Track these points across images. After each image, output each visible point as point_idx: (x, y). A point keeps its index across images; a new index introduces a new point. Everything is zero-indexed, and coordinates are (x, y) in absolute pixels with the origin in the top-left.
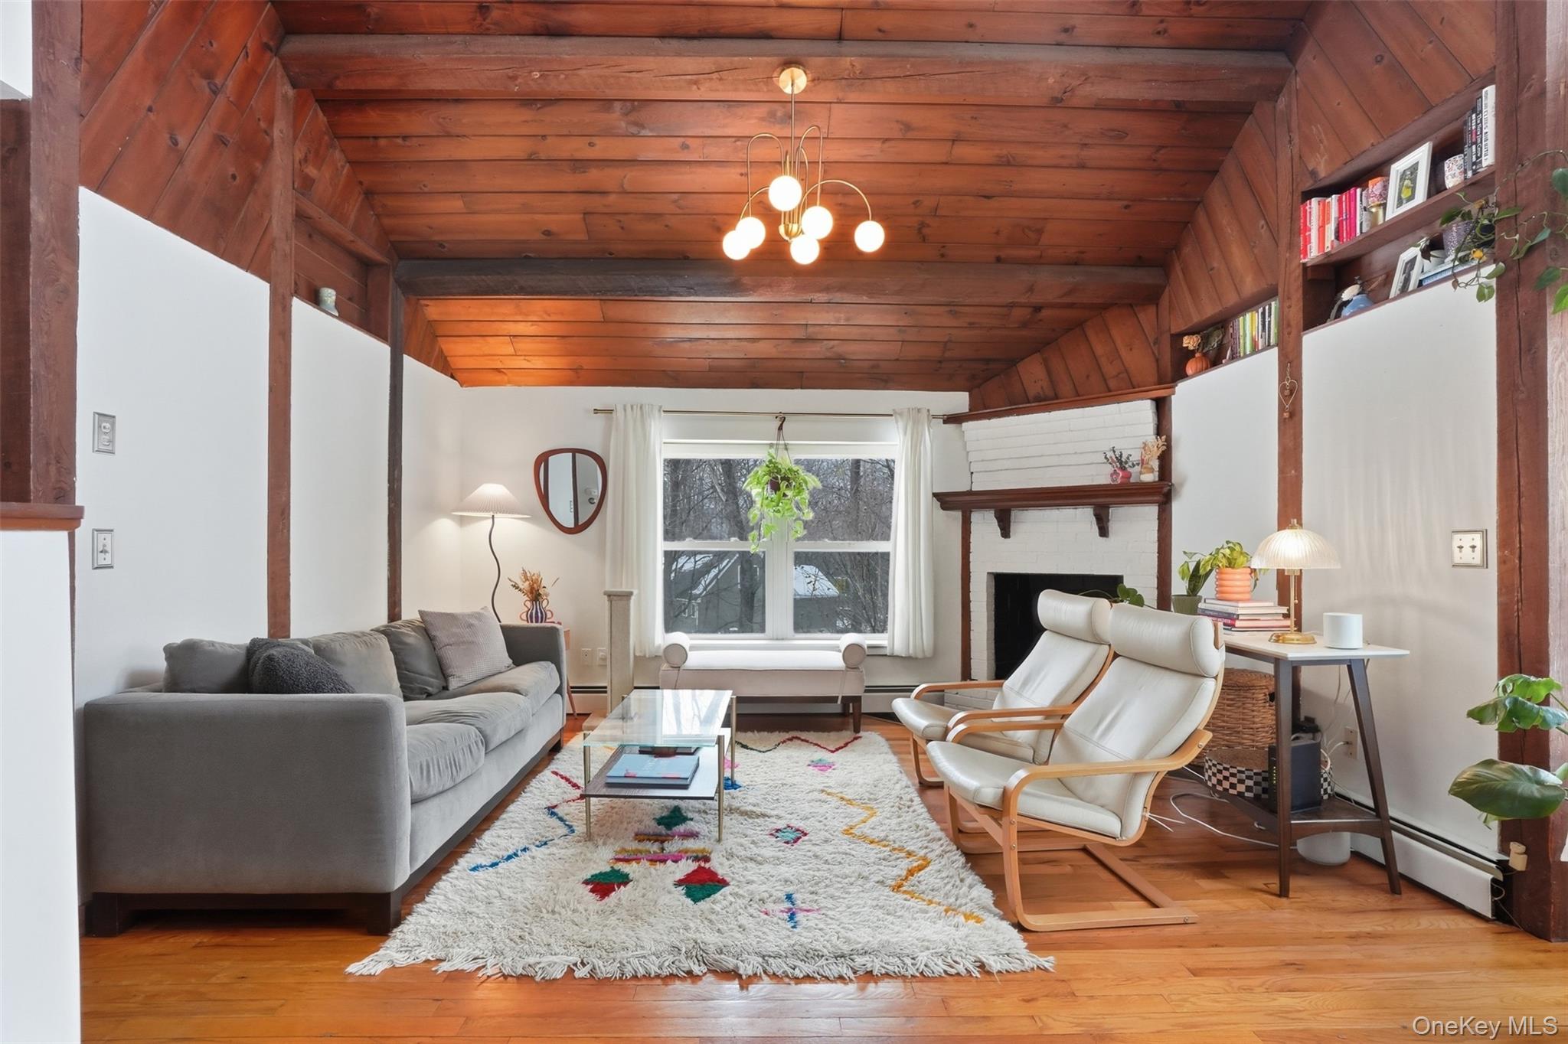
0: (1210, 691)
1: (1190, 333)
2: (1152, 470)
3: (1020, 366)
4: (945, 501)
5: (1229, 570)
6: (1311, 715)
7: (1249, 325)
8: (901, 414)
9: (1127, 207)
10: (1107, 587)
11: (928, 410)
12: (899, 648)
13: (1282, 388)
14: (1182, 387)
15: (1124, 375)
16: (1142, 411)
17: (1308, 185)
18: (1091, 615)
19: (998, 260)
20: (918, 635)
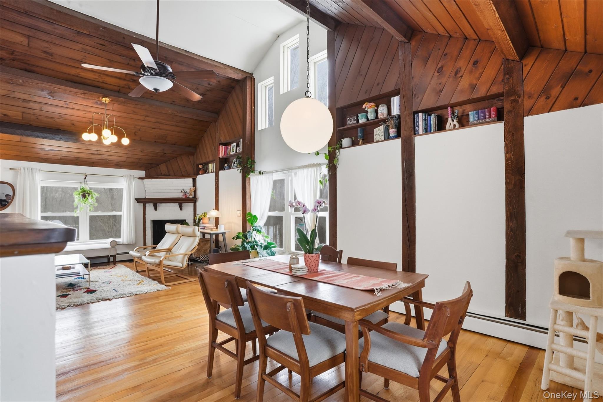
0: (197, 240)
1: (201, 164)
2: (192, 195)
3: (160, 166)
4: (138, 200)
5: (204, 218)
6: (221, 246)
7: (211, 166)
8: (125, 176)
9: (187, 135)
10: (182, 222)
11: (134, 176)
12: (125, 242)
13: (216, 181)
14: (198, 176)
15: (186, 172)
16: (190, 181)
17: (220, 142)
18: (177, 229)
19: (155, 142)
20: (131, 238)
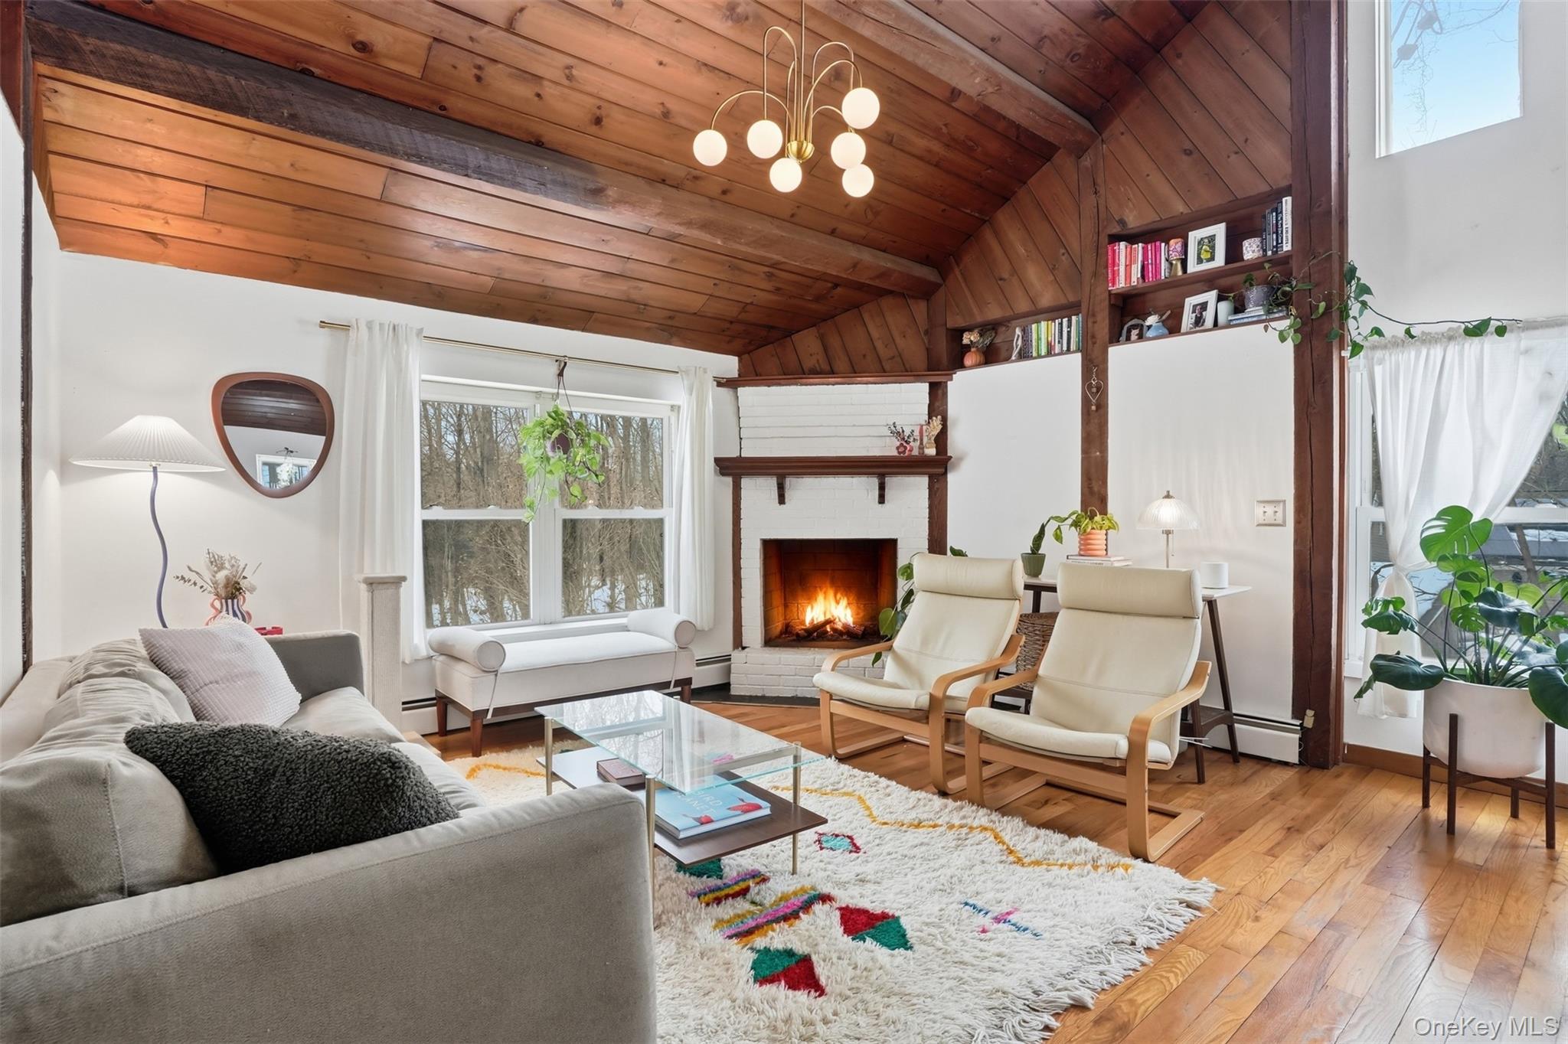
1: (971, 329)
2: (929, 447)
3: (795, 337)
4: (722, 466)
7: (1044, 332)
8: (687, 372)
13: (1085, 385)
14: (959, 376)
15: (899, 359)
16: (918, 392)
17: (1116, 229)
